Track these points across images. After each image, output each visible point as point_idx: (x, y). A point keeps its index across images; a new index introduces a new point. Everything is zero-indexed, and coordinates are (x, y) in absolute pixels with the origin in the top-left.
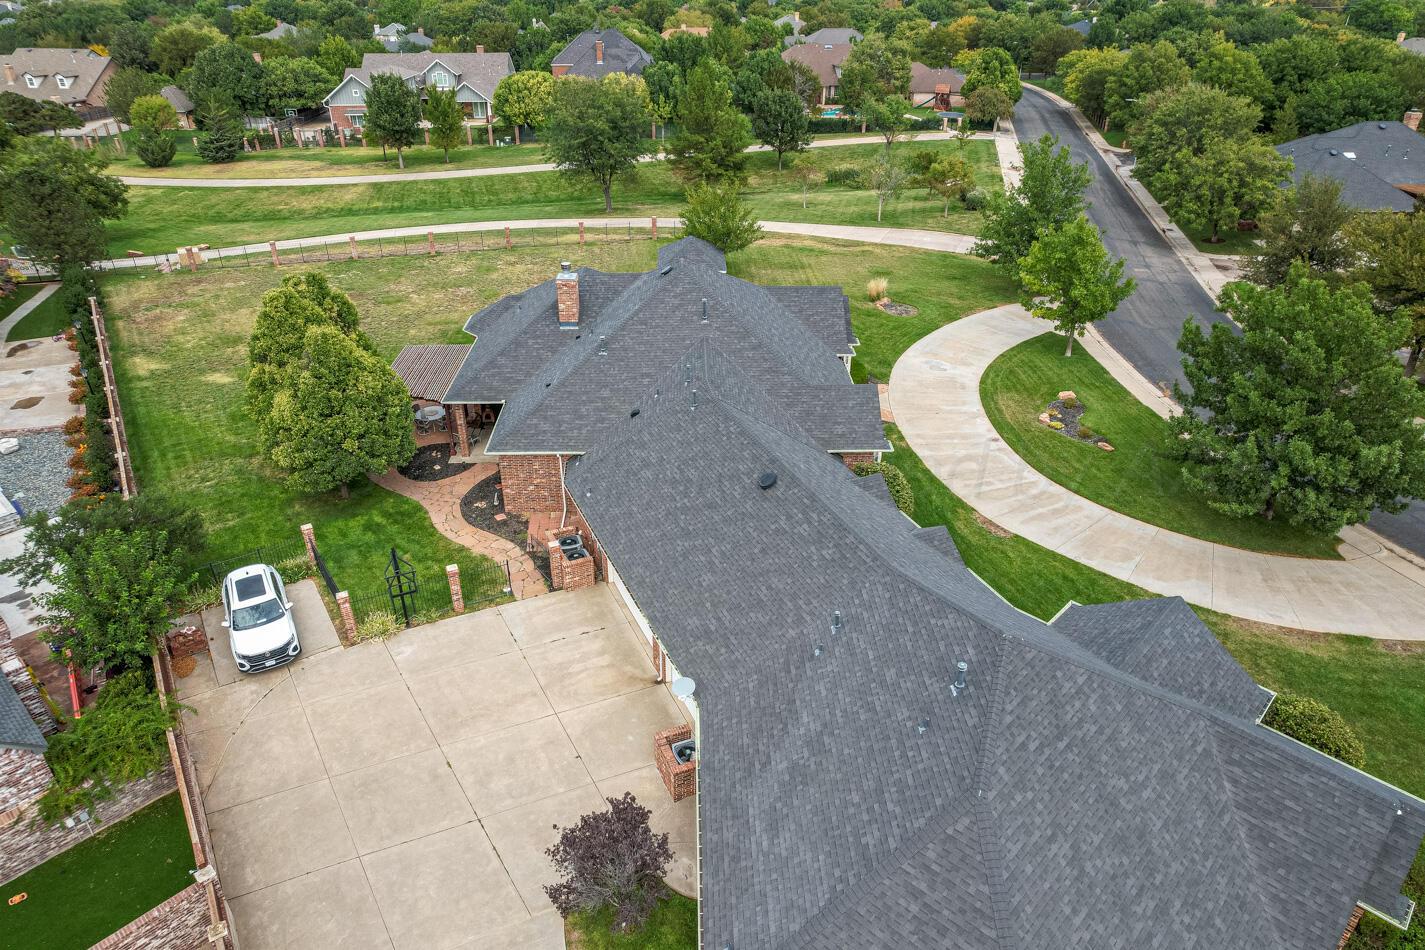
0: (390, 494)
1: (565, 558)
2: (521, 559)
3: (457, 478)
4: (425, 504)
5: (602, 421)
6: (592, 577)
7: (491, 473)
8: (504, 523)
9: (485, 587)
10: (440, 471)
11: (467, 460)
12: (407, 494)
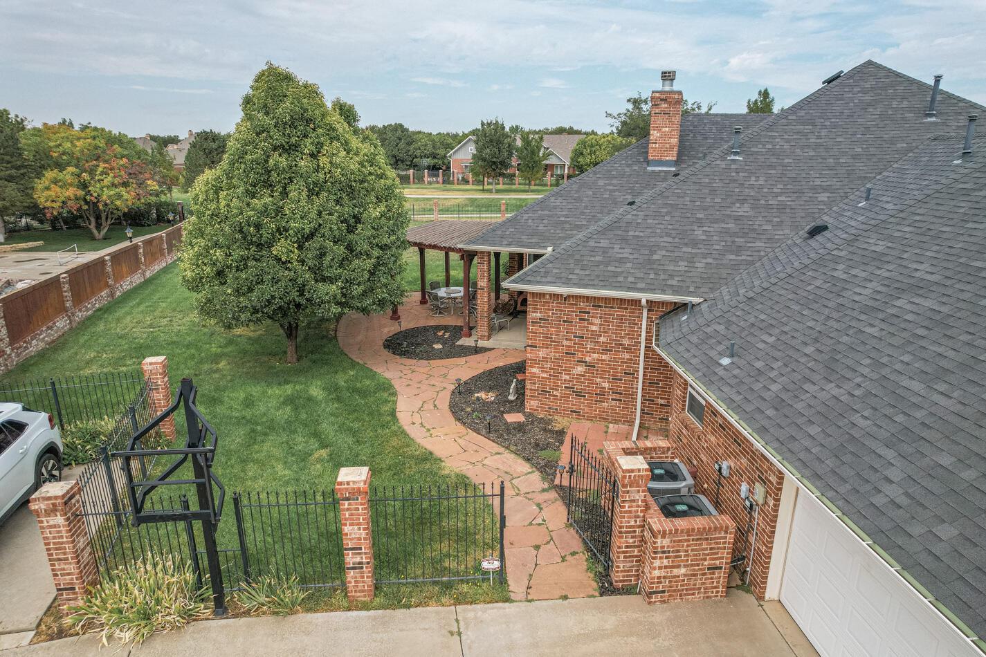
0: (354, 364)
1: (655, 508)
2: (540, 498)
3: (462, 360)
4: (397, 384)
5: (739, 250)
6: (721, 576)
7: (512, 360)
8: (520, 427)
9: (445, 547)
10: (440, 351)
11: (482, 343)
12: (379, 370)
